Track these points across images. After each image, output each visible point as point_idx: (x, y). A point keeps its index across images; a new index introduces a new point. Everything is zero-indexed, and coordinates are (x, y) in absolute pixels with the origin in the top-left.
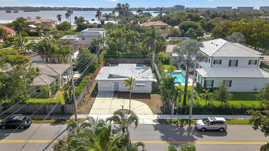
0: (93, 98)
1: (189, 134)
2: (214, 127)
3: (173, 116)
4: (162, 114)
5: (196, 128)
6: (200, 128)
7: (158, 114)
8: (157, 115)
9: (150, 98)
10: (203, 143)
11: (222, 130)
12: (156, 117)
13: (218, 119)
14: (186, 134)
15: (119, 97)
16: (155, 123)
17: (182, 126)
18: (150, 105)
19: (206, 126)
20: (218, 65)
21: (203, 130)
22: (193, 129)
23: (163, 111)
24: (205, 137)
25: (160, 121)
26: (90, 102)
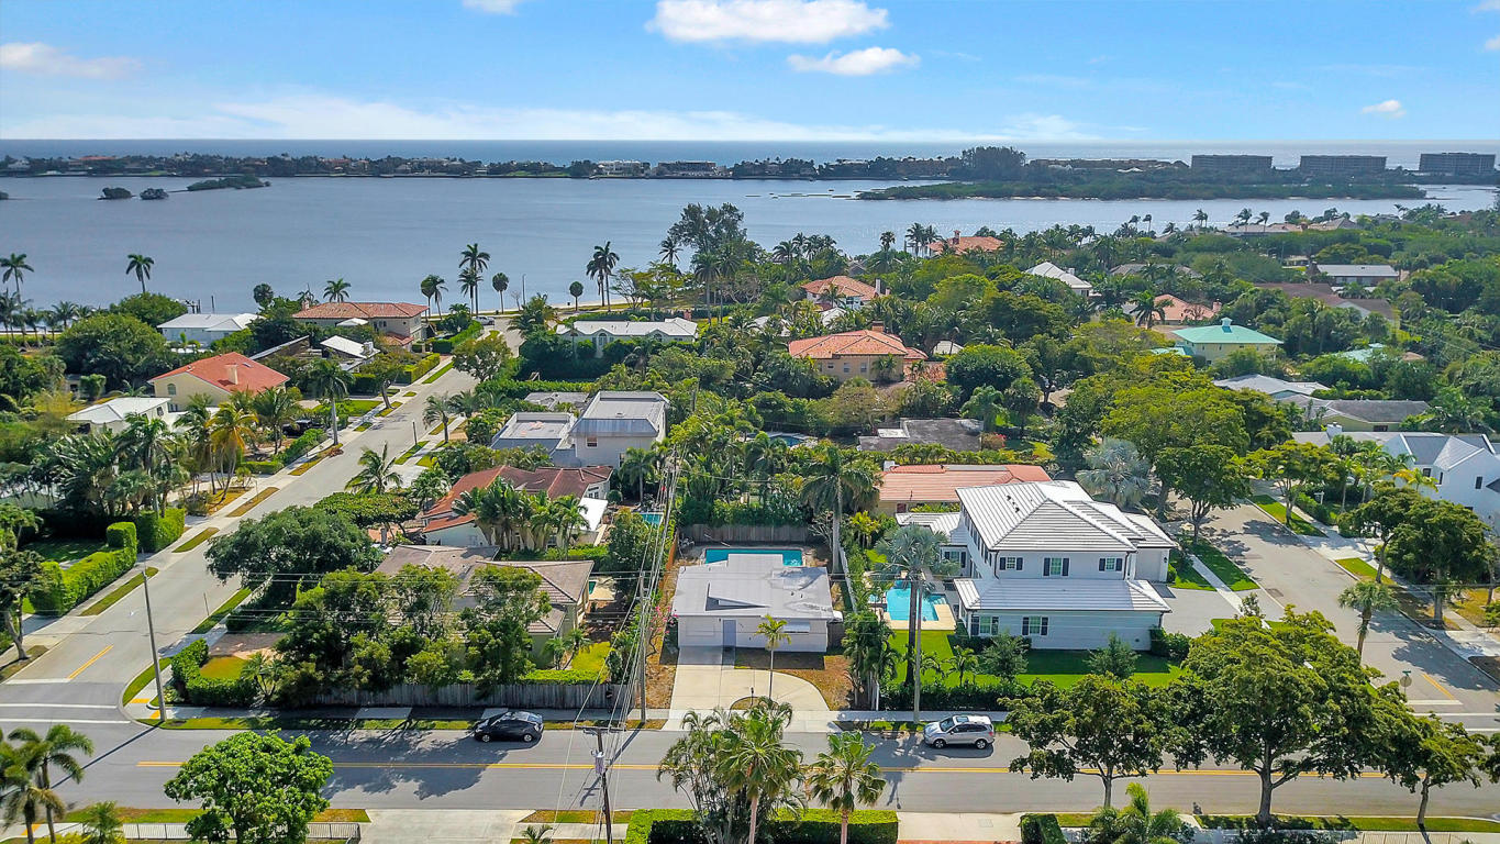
0: (671, 668)
1: (906, 753)
2: (965, 737)
3: (877, 712)
4: (851, 709)
5: (923, 741)
6: (932, 740)
7: (841, 709)
8: (838, 712)
9: (821, 666)
10: (934, 770)
11: (981, 745)
12: (834, 716)
13: (974, 719)
14: (898, 754)
15: (738, 664)
16: (833, 731)
17: (894, 737)
18: (821, 686)
19: (947, 737)
20: (1014, 572)
21: (939, 745)
22: (918, 743)
23: (852, 702)
24: (941, 759)
25: (845, 725)
26: (664, 678)
